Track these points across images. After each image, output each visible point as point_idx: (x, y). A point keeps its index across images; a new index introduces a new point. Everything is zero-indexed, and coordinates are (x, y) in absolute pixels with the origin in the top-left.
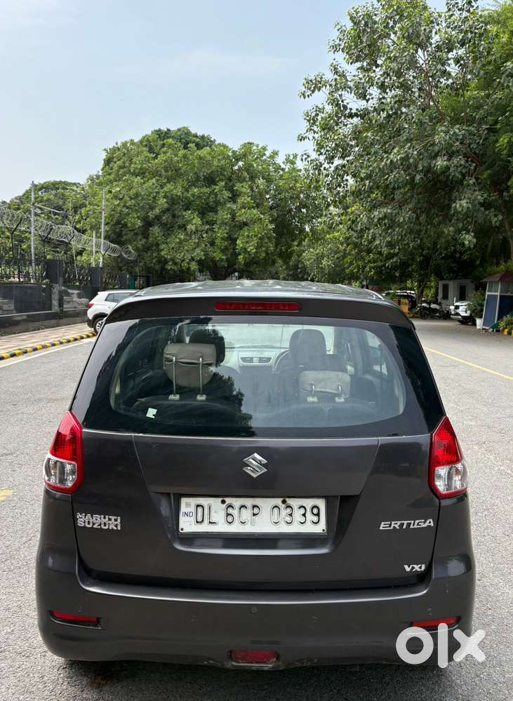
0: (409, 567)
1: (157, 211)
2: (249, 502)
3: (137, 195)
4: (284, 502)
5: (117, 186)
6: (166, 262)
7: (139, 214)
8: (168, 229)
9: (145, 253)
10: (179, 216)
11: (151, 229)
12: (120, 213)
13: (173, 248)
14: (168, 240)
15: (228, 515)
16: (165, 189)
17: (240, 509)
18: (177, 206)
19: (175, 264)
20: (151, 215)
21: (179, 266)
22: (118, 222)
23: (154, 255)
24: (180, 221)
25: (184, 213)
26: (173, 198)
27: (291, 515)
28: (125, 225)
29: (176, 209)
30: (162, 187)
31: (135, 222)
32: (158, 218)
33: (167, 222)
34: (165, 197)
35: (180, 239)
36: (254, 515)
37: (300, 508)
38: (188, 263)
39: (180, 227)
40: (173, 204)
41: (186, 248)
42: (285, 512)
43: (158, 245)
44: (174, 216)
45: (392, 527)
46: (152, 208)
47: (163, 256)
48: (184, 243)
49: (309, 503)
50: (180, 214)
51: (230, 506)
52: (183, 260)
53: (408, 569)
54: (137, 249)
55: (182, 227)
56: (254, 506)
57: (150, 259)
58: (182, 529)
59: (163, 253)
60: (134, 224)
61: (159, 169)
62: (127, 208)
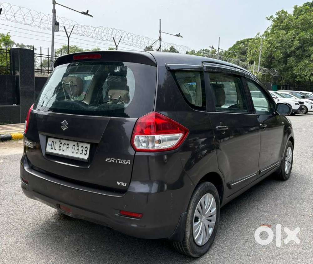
0: (119, 182)
1: (293, 48)
2: (67, 142)
3: (282, 41)
4: (77, 144)
5: (271, 36)
6: (296, 76)
7: (282, 51)
8: (299, 58)
9: (284, 73)
10: (307, 50)
11: (288, 59)
12: (271, 51)
13: (301, 69)
14: (298, 65)
15: (60, 147)
16: (299, 35)
17: (64, 145)
18: (306, 45)
19: (301, 78)
20: (288, 51)
21: (304, 79)
22: (270, 56)
23: (289, 73)
24: (307, 53)
25: (310, 48)
26: (304, 40)
27: (78, 150)
28: (273, 58)
29: (305, 46)
30: (298, 34)
31: (279, 55)
32: (294, 52)
33: (300, 54)
34: (299, 40)
35: (305, 63)
36: (67, 148)
37: (81, 147)
38: (309, 77)
39: (307, 57)
40: (304, 43)
41: (309, 68)
42: (77, 148)
43: (292, 67)
44: (304, 51)
45: (111, 161)
46: (290, 47)
47: (294, 74)
48: (308, 65)
49: (85, 145)
50: (308, 49)
51: (61, 143)
52: (307, 75)
53: (119, 184)
54: (279, 70)
55: (308, 57)
56: (68, 144)
57: (287, 76)
58: (47, 150)
59: (294, 72)
60: (278, 56)
61: (297, 24)
62: (276, 48)
